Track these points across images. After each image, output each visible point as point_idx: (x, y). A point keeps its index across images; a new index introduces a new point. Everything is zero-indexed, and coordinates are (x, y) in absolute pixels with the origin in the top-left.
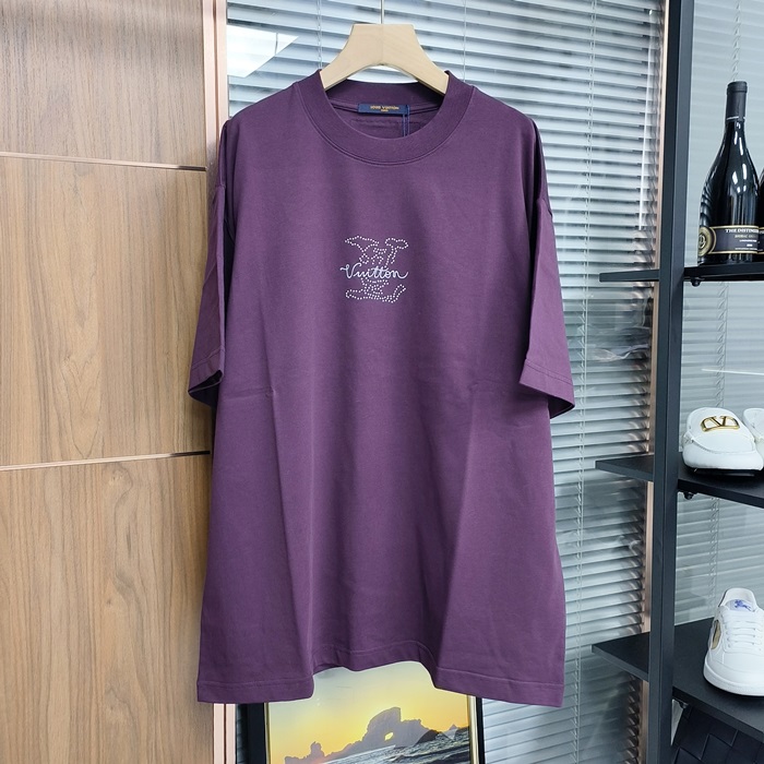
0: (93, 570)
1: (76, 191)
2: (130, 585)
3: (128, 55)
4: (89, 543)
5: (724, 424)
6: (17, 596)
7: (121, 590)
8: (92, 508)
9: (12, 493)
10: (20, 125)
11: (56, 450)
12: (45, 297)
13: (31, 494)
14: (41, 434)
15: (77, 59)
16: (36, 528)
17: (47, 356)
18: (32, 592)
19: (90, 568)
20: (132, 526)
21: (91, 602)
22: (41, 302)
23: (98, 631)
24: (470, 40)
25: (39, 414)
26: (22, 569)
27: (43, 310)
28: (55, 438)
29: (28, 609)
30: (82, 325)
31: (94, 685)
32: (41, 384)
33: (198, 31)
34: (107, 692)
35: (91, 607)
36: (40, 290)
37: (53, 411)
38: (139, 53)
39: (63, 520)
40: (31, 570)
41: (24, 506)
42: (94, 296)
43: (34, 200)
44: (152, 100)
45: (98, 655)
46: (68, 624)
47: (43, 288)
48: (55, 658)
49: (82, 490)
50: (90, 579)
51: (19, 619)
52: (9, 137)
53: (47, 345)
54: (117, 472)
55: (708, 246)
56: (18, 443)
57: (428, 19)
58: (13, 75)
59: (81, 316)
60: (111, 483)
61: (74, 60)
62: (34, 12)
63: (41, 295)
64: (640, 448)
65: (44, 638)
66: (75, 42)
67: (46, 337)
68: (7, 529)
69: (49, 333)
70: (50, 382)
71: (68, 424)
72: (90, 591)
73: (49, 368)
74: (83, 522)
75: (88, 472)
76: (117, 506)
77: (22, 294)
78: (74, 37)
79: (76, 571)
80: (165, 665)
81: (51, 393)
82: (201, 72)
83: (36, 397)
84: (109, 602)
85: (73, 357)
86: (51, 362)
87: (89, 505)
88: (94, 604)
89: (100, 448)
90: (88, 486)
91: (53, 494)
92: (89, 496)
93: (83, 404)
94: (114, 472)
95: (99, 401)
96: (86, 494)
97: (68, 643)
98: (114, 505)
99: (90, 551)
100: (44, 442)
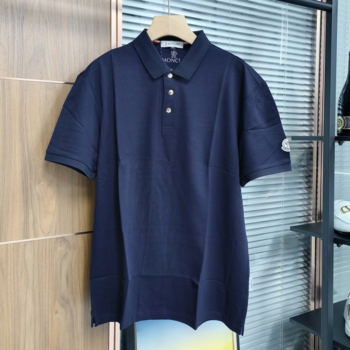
1: (46, 97)
2: (67, 302)
3: (74, 30)
4: (47, 281)
6: (8, 312)
7: (62, 306)
8: (49, 262)
9: (7, 256)
10: (19, 64)
11: (32, 232)
13: (17, 256)
14: (24, 224)
15: (49, 31)
16: (19, 275)
17: (29, 182)
18: (16, 310)
19: (47, 295)
20: (69, 271)
21: (47, 313)
22: (26, 155)
23: (50, 329)
24: (232, 25)
25: (23, 213)
26: (11, 297)
27: (27, 158)
28: (31, 226)
29: (13, 319)
32: (25, 197)
33: (109, 19)
35: (47, 316)
36: (26, 148)
37: (30, 211)
38: (80, 29)
39: (34, 270)
40: (16, 297)
41: (14, 263)
43: (24, 102)
44: (86, 52)
46: (35, 325)
47: (28, 147)
48: (27, 345)
49: (44, 253)
50: (47, 300)
51: (8, 325)
52: (13, 70)
53: (29, 176)
54: (62, 242)
55: (342, 125)
56: (12, 230)
57: (215, 15)
58: (16, 39)
60: (59, 248)
61: (47, 32)
62: (28, 7)
63: (26, 150)
64: (308, 219)
65: (22, 334)
66: (48, 23)
67: (28, 173)
68: (4, 276)
69: (30, 170)
70: (30, 196)
71: (38, 218)
72: (47, 308)
73: (29, 188)
74: (44, 270)
75: (48, 243)
76: (62, 260)
77: (17, 150)
78: (48, 20)
81: (30, 202)
82: (110, 37)
83: (22, 205)
84: (56, 312)
85: (42, 183)
86: (30, 186)
87: (47, 261)
88: (48, 314)
89: (54, 230)
90: (48, 250)
91: (29, 255)
92: (48, 256)
93: (46, 207)
94: (61, 242)
95: (54, 205)
96: (46, 255)
97: (34, 337)
98: (60, 260)
99: (47, 285)
100: (25, 228)
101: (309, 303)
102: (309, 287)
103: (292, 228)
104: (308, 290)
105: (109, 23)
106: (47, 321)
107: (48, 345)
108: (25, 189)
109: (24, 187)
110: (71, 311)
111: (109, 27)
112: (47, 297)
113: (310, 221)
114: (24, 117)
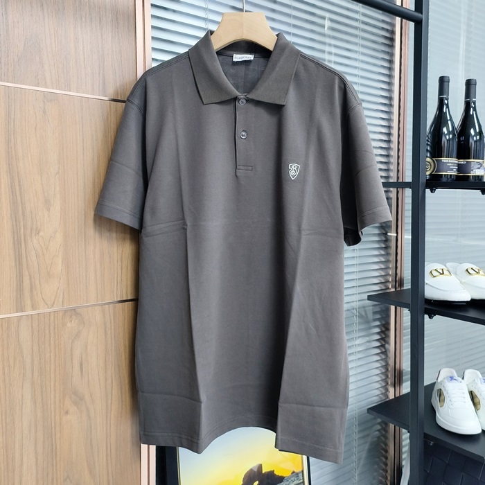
0: (55, 390)
1: (44, 112)
2: (82, 399)
3: (83, 19)
4: (52, 370)
5: (443, 274)
7: (75, 403)
8: (55, 343)
11: (28, 302)
12: (20, 189)
13: (8, 337)
14: (17, 291)
15: (46, 18)
16: (12, 362)
17: (22, 232)
18: (8, 411)
19: (52, 389)
20: (84, 356)
21: (53, 414)
22: (18, 193)
23: (58, 435)
25: (15, 276)
27: (19, 198)
28: (27, 293)
29: (4, 424)
30: (48, 210)
31: (55, 476)
32: (17, 253)
33: (132, 8)
34: (65, 480)
35: (53, 418)
36: (17, 183)
37: (26, 273)
38: (91, 19)
39: (32, 355)
40: (8, 394)
42: (58, 189)
43: (13, 117)
44: (100, 52)
45: (58, 453)
46: (36, 432)
47: (19, 182)
49: (47, 331)
50: (52, 397)
53: (22, 224)
54: (73, 317)
59: (48, 204)
60: (69, 325)
61: (44, 18)
63: (17, 187)
64: (386, 286)
65: (17, 446)
66: (45, 5)
67: (21, 219)
69: (24, 215)
70: (24, 252)
71: (37, 282)
72: (53, 406)
73: (23, 241)
74: (48, 355)
75: (52, 317)
76: (73, 342)
79: (42, 392)
80: (107, 455)
81: (24, 260)
82: (134, 34)
83: (13, 264)
84: (67, 413)
85: (41, 233)
86: (25, 237)
87: (52, 342)
88: (55, 416)
89: (61, 300)
90: (52, 328)
91: (25, 334)
92: (52, 335)
93: (49, 268)
94: (71, 317)
95: (60, 265)
96: (50, 334)
97: (36, 447)
98: (71, 341)
99: (52, 376)
100: (19, 296)
101: (387, 390)
102: (387, 370)
103: (370, 298)
104: (386, 374)
105: (132, 14)
106: (53, 425)
107: (56, 457)
108: (16, 243)
109: (16, 238)
110: (88, 410)
111: (132, 19)
112: (53, 393)
113: (388, 288)
114: (12, 139)
